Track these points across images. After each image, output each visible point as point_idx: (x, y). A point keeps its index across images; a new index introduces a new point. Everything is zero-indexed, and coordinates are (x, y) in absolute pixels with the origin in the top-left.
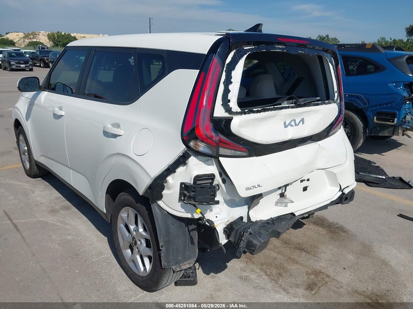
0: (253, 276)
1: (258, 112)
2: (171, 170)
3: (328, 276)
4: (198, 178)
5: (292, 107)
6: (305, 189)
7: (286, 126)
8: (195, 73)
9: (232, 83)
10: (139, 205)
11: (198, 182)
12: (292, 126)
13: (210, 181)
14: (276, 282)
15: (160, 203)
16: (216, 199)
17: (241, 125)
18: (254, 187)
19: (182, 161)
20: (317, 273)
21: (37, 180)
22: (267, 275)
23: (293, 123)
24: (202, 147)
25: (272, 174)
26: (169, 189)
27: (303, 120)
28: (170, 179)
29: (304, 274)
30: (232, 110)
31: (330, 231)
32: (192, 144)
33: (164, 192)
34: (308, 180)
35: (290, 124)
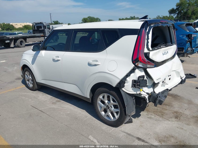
0: (153, 117)
1: (157, 49)
2: (128, 75)
3: (181, 113)
4: (139, 77)
5: (165, 47)
6: (170, 79)
7: (163, 55)
8: (136, 36)
9: (149, 39)
10: (111, 92)
11: (140, 79)
12: (165, 54)
13: (143, 78)
14: (163, 117)
15: (123, 89)
16: (147, 85)
17: (153, 55)
18: (159, 79)
19: (133, 71)
20: (176, 112)
21: (36, 92)
22: (158, 115)
23: (165, 53)
24: (140, 65)
25: (163, 73)
26: (127, 83)
27: (167, 52)
28: (128, 79)
29: (172, 113)
30: (150, 49)
31: (173, 97)
32: (136, 64)
33: (125, 85)
34: (170, 75)
35: (164, 54)
